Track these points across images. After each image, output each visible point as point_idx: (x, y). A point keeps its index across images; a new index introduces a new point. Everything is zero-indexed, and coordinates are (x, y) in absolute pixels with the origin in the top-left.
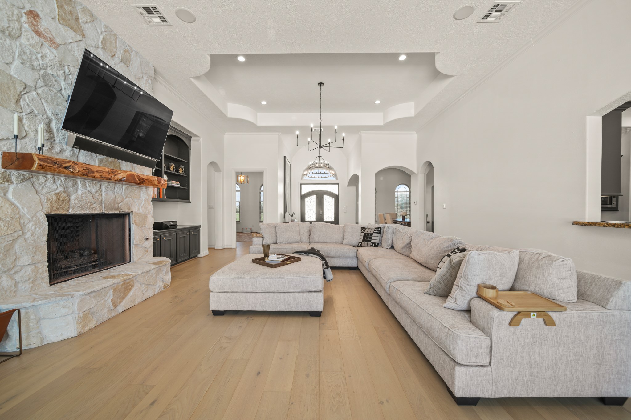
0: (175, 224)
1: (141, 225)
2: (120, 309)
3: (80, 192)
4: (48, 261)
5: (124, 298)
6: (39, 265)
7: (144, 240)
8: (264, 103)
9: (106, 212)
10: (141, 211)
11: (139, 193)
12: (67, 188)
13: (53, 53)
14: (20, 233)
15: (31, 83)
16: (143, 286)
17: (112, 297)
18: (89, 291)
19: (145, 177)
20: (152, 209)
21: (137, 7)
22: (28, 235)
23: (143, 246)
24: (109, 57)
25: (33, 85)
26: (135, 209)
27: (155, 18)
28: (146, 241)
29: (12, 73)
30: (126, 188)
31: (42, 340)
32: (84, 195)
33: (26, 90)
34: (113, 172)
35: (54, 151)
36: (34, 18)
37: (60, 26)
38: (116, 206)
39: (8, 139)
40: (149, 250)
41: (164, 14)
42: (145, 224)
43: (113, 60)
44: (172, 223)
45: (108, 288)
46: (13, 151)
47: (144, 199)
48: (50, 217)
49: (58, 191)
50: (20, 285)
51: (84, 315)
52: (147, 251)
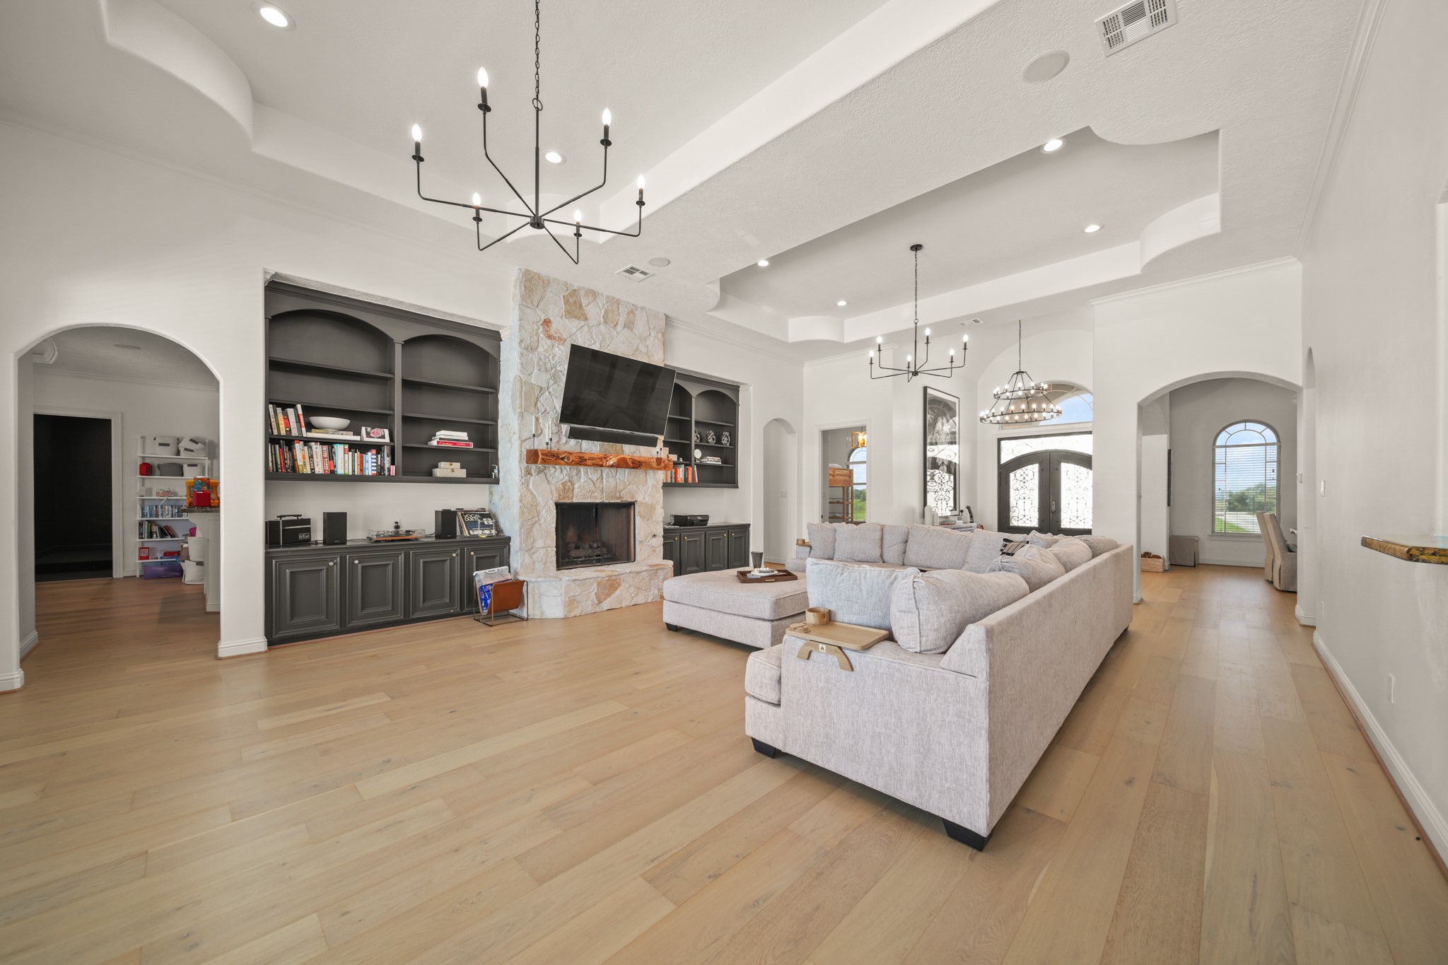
0: (705, 519)
1: (648, 517)
2: (606, 605)
3: (582, 480)
4: (556, 547)
5: (609, 595)
6: (549, 549)
7: (650, 536)
8: (842, 303)
9: (606, 501)
10: (647, 500)
11: (645, 479)
12: (572, 476)
13: (561, 350)
14: (537, 519)
15: (545, 385)
16: (632, 588)
17: (596, 591)
18: (574, 578)
19: (642, 459)
20: (662, 497)
21: (619, 273)
22: (542, 521)
23: (650, 543)
24: (611, 329)
25: (546, 387)
26: (639, 498)
27: (637, 275)
28: (654, 539)
29: (533, 381)
30: (629, 473)
31: (542, 613)
32: (586, 484)
33: (542, 392)
34: (605, 458)
35: (561, 442)
36: (547, 325)
37: (567, 320)
38: (618, 494)
39: (530, 438)
40: (657, 550)
41: (642, 269)
42: (652, 517)
43: (615, 330)
44: (699, 518)
45: (592, 580)
46: (532, 448)
47: (651, 485)
48: (558, 505)
49: (564, 481)
50: (536, 564)
51: (569, 600)
52: (654, 551)
